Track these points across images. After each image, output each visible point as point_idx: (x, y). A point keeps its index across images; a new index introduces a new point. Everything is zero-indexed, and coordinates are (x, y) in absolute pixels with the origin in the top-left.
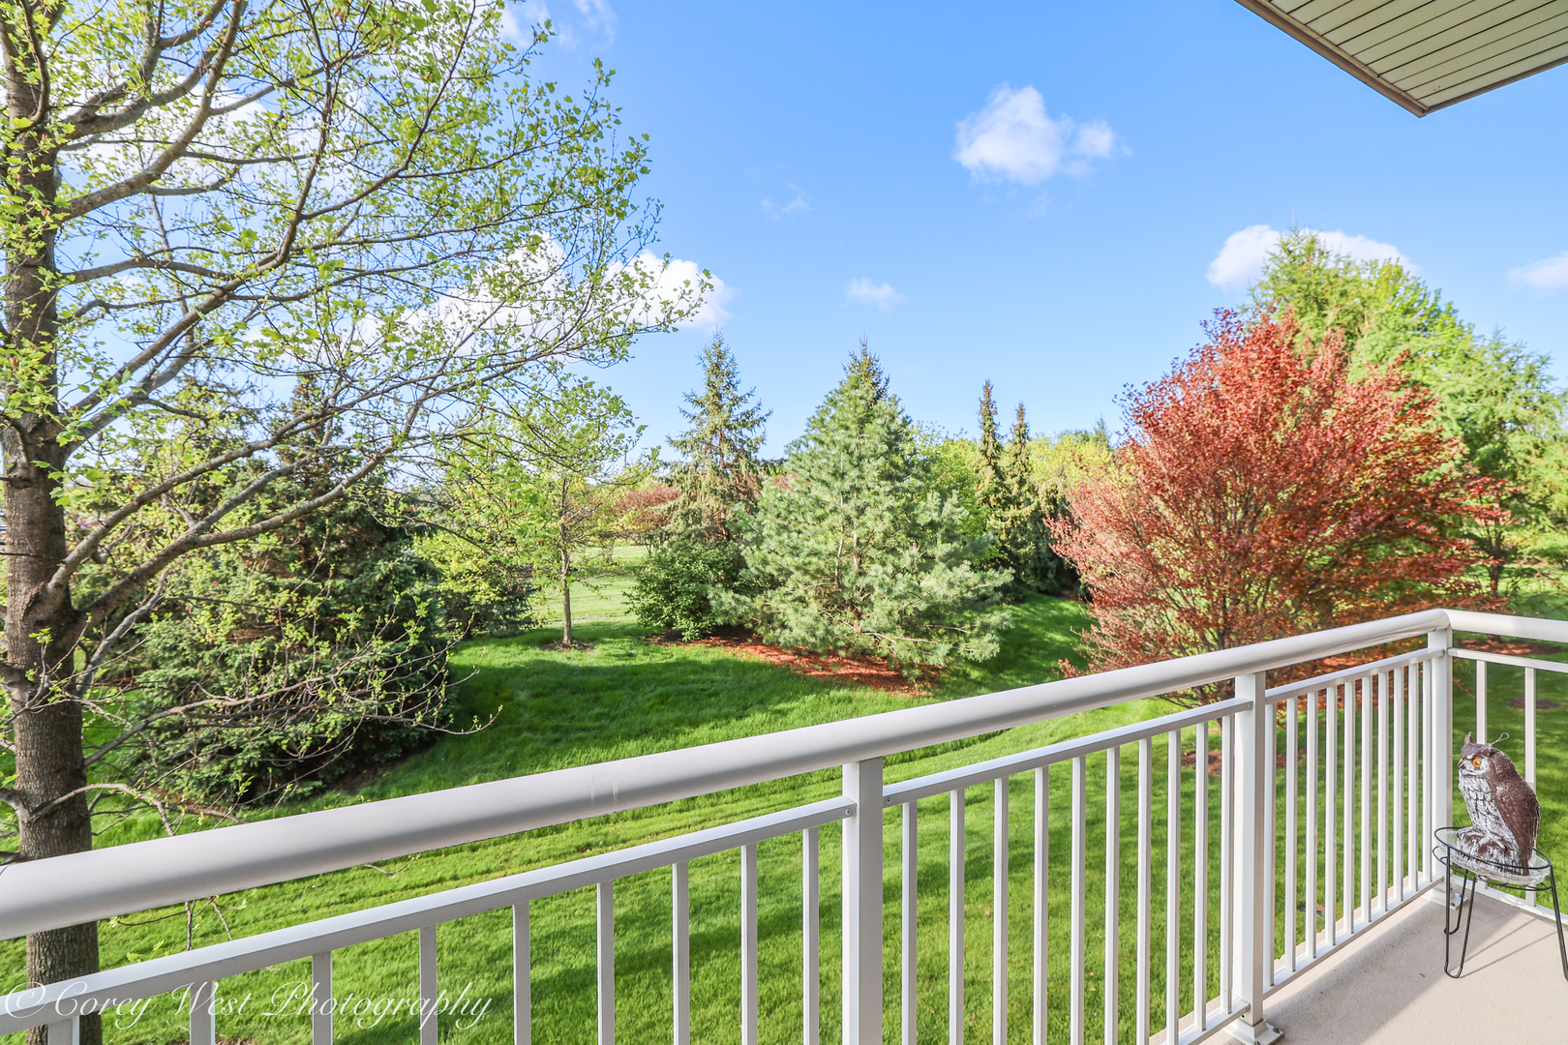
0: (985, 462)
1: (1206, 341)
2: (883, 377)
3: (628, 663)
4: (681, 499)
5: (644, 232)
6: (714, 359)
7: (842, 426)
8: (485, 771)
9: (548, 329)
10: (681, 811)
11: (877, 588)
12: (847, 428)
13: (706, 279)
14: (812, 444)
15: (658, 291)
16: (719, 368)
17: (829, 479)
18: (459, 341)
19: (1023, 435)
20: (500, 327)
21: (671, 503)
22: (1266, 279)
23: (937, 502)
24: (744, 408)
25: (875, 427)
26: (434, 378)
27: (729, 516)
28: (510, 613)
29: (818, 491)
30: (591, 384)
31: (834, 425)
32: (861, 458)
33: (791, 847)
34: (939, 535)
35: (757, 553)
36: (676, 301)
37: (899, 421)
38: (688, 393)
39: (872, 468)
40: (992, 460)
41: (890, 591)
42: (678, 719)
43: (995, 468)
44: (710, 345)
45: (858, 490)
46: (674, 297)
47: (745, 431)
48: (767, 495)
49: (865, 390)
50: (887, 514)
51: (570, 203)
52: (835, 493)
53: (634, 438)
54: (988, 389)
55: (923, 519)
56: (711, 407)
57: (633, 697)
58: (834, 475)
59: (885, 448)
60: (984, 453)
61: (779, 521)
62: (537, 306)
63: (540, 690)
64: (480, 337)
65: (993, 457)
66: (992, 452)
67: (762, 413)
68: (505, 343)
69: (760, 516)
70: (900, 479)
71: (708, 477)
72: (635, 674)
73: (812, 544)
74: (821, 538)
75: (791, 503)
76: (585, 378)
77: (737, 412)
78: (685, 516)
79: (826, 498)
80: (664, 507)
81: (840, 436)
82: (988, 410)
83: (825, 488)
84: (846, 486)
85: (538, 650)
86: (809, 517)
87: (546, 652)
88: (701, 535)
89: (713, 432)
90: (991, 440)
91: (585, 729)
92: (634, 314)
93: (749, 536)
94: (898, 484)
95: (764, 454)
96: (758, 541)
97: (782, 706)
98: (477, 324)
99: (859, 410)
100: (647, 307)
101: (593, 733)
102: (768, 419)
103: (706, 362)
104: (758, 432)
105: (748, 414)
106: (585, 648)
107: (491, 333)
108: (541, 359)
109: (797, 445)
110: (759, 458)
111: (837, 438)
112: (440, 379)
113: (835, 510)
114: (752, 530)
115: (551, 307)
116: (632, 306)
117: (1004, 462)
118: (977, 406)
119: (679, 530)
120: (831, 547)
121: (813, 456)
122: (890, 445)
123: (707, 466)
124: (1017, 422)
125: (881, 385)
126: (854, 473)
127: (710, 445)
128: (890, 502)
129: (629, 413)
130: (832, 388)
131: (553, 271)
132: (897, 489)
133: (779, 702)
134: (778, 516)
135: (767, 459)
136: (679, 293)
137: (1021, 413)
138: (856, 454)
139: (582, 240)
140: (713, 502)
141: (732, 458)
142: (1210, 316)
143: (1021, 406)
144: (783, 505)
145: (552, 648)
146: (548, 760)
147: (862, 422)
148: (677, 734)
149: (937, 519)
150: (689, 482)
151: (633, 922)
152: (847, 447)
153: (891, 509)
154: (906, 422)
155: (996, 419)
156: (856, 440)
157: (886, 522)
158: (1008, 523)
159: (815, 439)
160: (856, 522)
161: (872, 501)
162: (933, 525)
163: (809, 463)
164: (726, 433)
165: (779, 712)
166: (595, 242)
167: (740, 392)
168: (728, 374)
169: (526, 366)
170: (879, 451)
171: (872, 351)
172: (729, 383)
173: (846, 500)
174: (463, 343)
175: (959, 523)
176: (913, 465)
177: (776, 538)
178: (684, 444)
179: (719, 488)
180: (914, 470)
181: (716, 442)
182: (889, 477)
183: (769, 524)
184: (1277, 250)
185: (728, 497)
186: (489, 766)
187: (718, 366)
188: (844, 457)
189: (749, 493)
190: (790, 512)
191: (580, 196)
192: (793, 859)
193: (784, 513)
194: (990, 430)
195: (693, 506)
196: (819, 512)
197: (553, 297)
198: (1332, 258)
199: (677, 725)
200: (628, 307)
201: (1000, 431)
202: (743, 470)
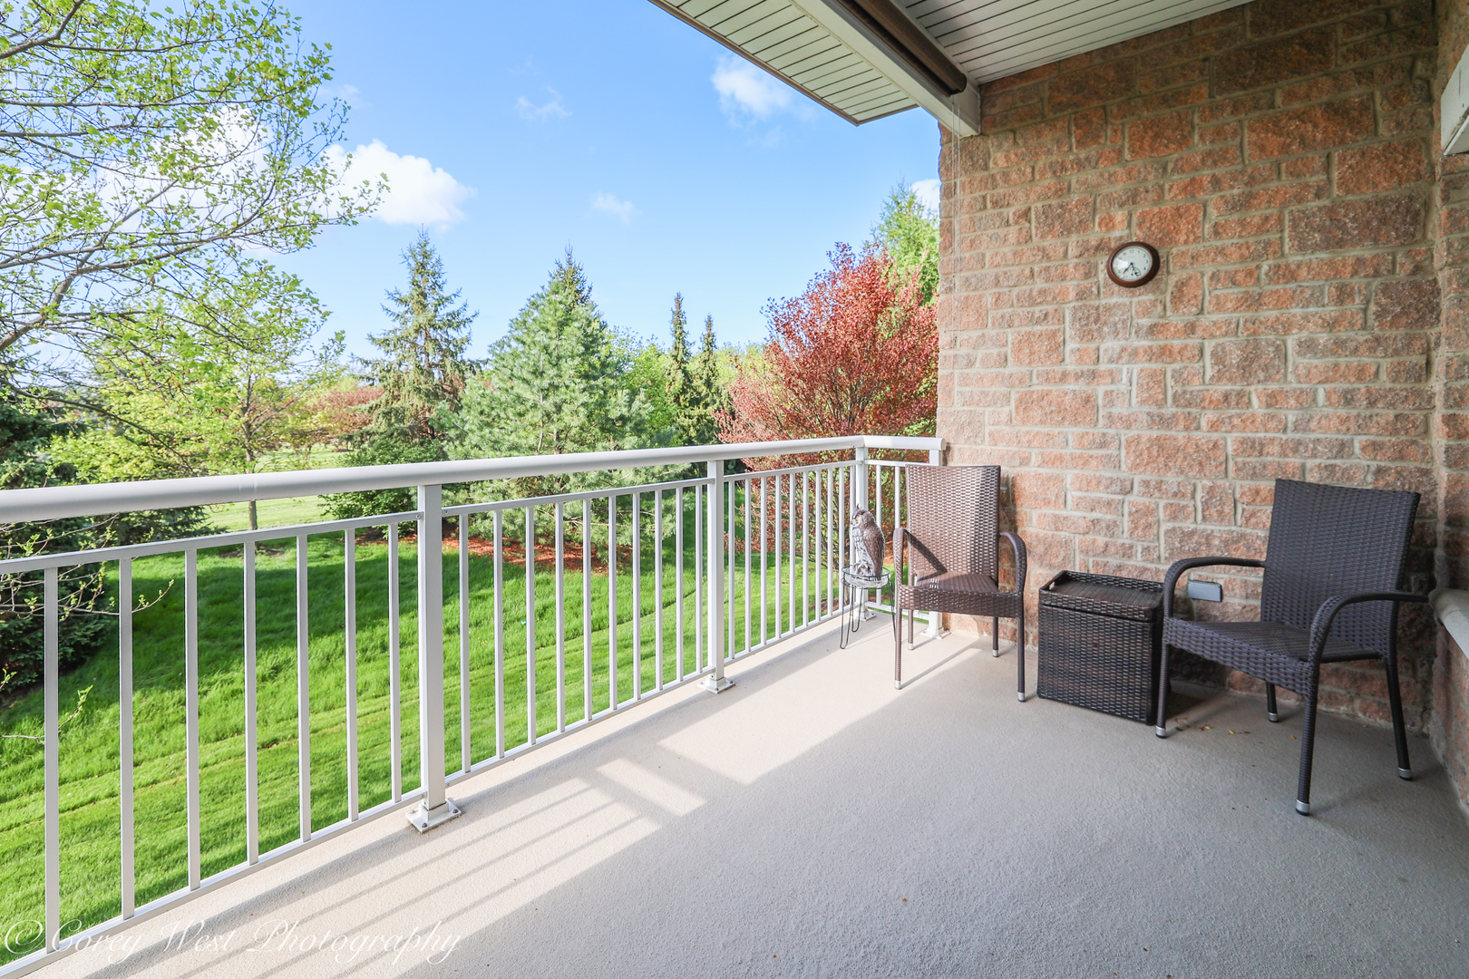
0: (676, 366)
1: (831, 268)
2: (587, 285)
3: (323, 563)
4: (384, 398)
5: (331, 130)
6: (420, 259)
7: (542, 328)
8: (151, 685)
9: (227, 213)
10: (376, 697)
11: (571, 477)
12: (547, 330)
13: (383, 182)
14: (514, 344)
15: (340, 188)
16: (424, 265)
17: (529, 377)
18: (122, 217)
19: (710, 343)
20: (171, 207)
21: (373, 403)
22: (883, 223)
23: (627, 398)
24: (450, 308)
25: (573, 330)
26: (91, 252)
27: (434, 414)
28: (182, 524)
29: (520, 389)
30: (271, 268)
31: (535, 327)
32: (559, 358)
33: (484, 712)
34: (628, 428)
35: (459, 448)
36: (356, 198)
37: (595, 325)
38: (392, 290)
39: (569, 367)
40: (681, 363)
41: (583, 480)
42: (376, 612)
43: (684, 371)
44: (415, 244)
45: (557, 388)
46: (354, 195)
47: (451, 331)
48: (469, 393)
49: (566, 296)
50: (582, 409)
51: (249, 95)
52: (535, 390)
53: (319, 323)
54: (679, 301)
55: (614, 414)
56: (416, 306)
57: (328, 596)
58: (534, 373)
59: (582, 349)
60: (675, 357)
61: (483, 418)
62: (214, 190)
63: (219, 597)
64: (146, 215)
65: (683, 362)
66: (681, 358)
67: (468, 314)
68: (176, 223)
69: (463, 413)
70: (595, 378)
71: (412, 376)
72: (330, 573)
73: (513, 438)
74: (522, 433)
75: (493, 399)
76: (265, 262)
77: (443, 312)
78: (386, 414)
79: (527, 394)
80: (365, 407)
81: (541, 338)
82: (679, 320)
83: (526, 386)
84: (545, 383)
85: (217, 558)
86: (510, 412)
87: (228, 559)
88: (403, 433)
89: (417, 331)
90: (681, 346)
91: (273, 631)
92: (315, 207)
93: (452, 433)
94: (592, 382)
95: (469, 354)
96: (461, 437)
97: (483, 592)
98: (144, 201)
99: (559, 314)
100: (328, 202)
101: (282, 634)
102: (475, 320)
103: (411, 261)
104: (464, 332)
105: (454, 315)
106: (274, 553)
107: (161, 213)
108: (217, 242)
109: (501, 344)
110: (465, 358)
111: (537, 339)
112: (97, 254)
113: (535, 406)
114: (457, 428)
115: (230, 192)
116: (315, 199)
117: (692, 367)
118: (670, 316)
119: (381, 430)
120: (532, 441)
121: (515, 356)
122: (587, 348)
123: (410, 365)
124: (706, 332)
125: (585, 293)
126: (552, 372)
127: (414, 345)
128: (585, 398)
129: (315, 301)
130: (534, 292)
131: (232, 157)
132: (591, 387)
133: (479, 589)
134: (482, 413)
135: (472, 359)
136: (359, 191)
137: (709, 324)
138: (555, 354)
139: (265, 130)
140: (417, 401)
141: (439, 358)
142: (833, 249)
143: (709, 317)
144: (485, 402)
145: (235, 556)
146: (230, 666)
147: (562, 325)
148: (374, 626)
149: (627, 414)
150: (391, 381)
151: (322, 794)
152: (546, 348)
153: (584, 405)
154: (603, 326)
155: (685, 328)
156: (555, 342)
157: (582, 418)
158: (695, 420)
159: (517, 340)
160: (555, 417)
161: (568, 397)
162: (622, 418)
163: (511, 363)
164: (432, 333)
165: (480, 597)
166: (279, 133)
167: (446, 293)
168: (433, 275)
169: (201, 248)
170: (576, 351)
171: (576, 260)
172: (435, 283)
173: (545, 398)
174: (125, 219)
175: (647, 417)
176: (608, 365)
177: (477, 432)
178: (386, 342)
179: (423, 387)
180: (609, 371)
181: (421, 341)
182: (586, 376)
183: (471, 419)
184: (890, 201)
185: (433, 395)
186: (155, 679)
187: (423, 266)
188: (544, 357)
189: (455, 392)
190: (493, 409)
191: (259, 90)
192: (485, 721)
193: (487, 410)
194: (680, 337)
195: (396, 405)
196: (520, 408)
197: (232, 182)
198: (926, 211)
199: (375, 618)
200: (310, 199)
201: (689, 339)
202: (449, 369)
